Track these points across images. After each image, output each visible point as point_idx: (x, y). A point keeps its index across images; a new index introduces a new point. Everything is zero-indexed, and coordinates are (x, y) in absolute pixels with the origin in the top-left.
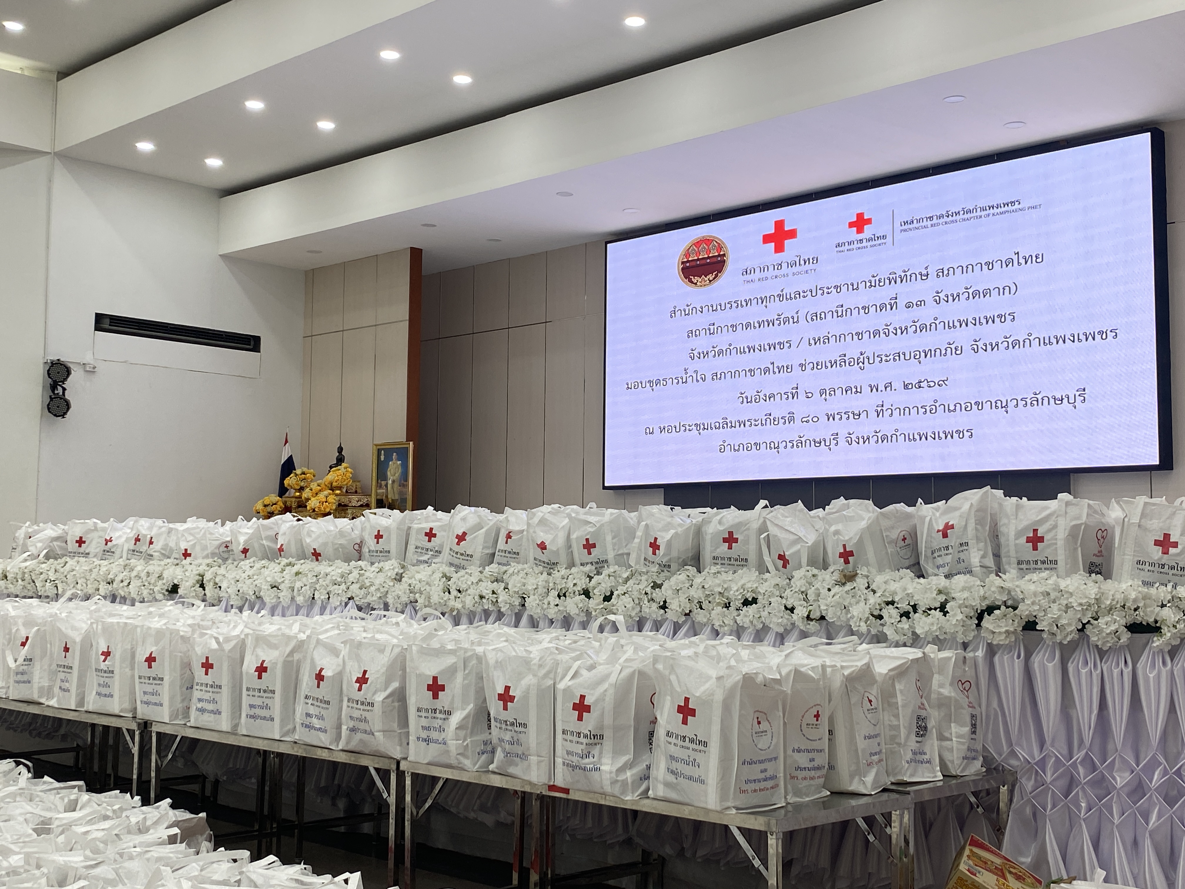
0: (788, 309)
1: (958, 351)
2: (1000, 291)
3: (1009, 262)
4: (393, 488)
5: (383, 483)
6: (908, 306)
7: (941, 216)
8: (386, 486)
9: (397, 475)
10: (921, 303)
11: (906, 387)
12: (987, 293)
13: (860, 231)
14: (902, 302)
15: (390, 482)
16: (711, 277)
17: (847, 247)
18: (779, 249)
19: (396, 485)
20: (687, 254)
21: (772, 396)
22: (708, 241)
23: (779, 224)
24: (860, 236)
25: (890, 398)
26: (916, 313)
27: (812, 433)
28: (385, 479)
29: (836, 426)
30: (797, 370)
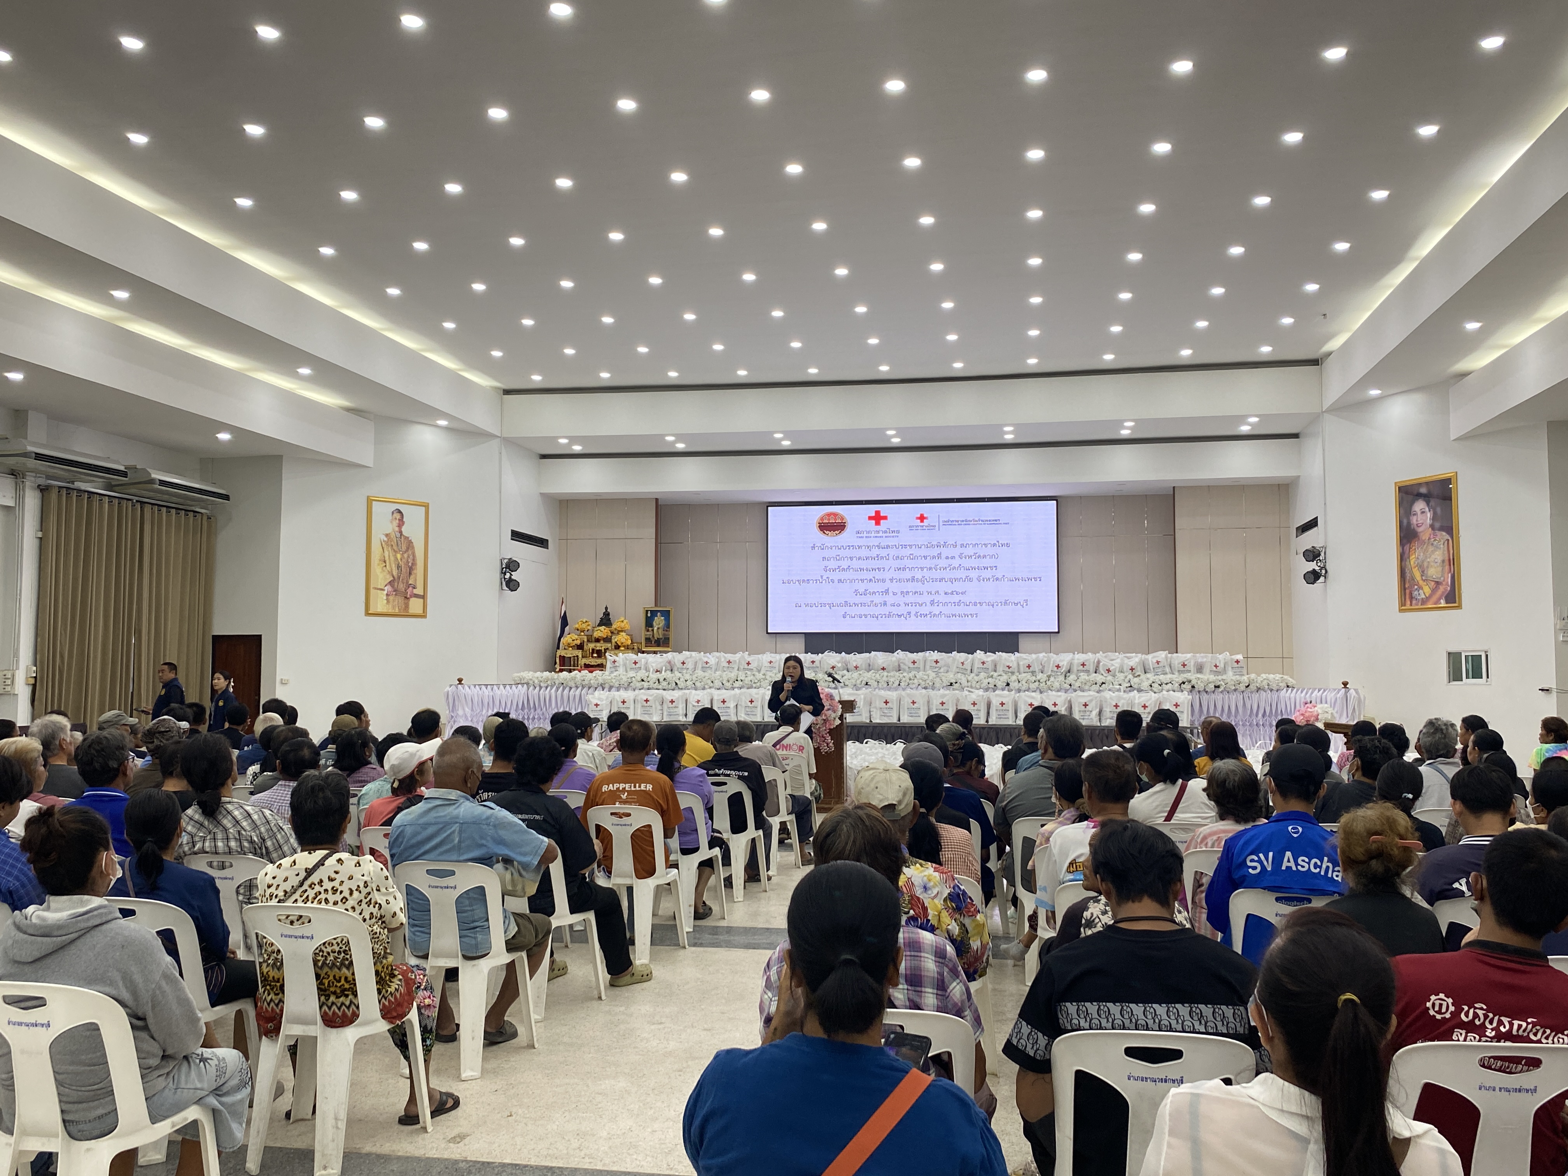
0: (883, 553)
1: (971, 580)
2: (991, 557)
3: (994, 545)
4: (658, 632)
5: (650, 629)
6: (947, 558)
7: (963, 521)
8: (653, 630)
9: (661, 625)
10: (953, 558)
11: (946, 594)
12: (984, 557)
13: (922, 521)
14: (943, 556)
15: (655, 629)
16: (836, 532)
17: (915, 528)
18: (878, 523)
19: (660, 631)
20: (822, 519)
21: (874, 593)
22: (835, 515)
23: (878, 513)
24: (922, 524)
25: (937, 598)
26: (950, 561)
27: (895, 611)
28: (652, 626)
29: (909, 608)
30: (888, 581)
